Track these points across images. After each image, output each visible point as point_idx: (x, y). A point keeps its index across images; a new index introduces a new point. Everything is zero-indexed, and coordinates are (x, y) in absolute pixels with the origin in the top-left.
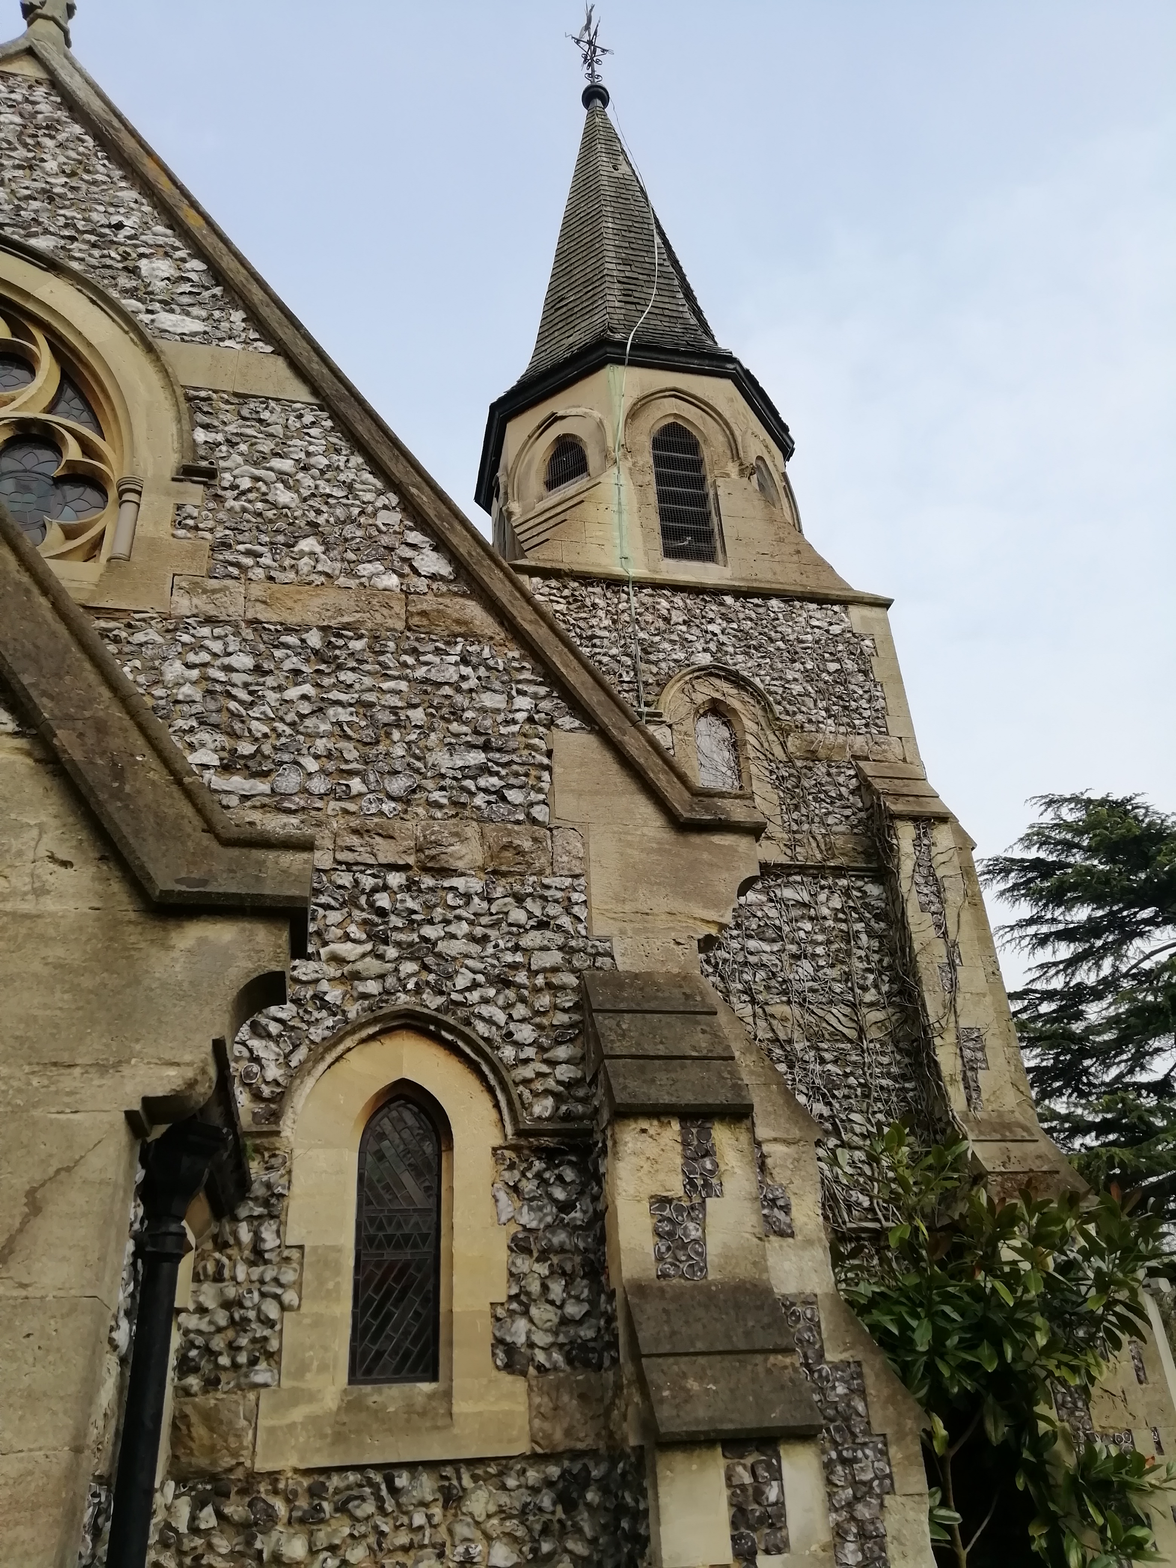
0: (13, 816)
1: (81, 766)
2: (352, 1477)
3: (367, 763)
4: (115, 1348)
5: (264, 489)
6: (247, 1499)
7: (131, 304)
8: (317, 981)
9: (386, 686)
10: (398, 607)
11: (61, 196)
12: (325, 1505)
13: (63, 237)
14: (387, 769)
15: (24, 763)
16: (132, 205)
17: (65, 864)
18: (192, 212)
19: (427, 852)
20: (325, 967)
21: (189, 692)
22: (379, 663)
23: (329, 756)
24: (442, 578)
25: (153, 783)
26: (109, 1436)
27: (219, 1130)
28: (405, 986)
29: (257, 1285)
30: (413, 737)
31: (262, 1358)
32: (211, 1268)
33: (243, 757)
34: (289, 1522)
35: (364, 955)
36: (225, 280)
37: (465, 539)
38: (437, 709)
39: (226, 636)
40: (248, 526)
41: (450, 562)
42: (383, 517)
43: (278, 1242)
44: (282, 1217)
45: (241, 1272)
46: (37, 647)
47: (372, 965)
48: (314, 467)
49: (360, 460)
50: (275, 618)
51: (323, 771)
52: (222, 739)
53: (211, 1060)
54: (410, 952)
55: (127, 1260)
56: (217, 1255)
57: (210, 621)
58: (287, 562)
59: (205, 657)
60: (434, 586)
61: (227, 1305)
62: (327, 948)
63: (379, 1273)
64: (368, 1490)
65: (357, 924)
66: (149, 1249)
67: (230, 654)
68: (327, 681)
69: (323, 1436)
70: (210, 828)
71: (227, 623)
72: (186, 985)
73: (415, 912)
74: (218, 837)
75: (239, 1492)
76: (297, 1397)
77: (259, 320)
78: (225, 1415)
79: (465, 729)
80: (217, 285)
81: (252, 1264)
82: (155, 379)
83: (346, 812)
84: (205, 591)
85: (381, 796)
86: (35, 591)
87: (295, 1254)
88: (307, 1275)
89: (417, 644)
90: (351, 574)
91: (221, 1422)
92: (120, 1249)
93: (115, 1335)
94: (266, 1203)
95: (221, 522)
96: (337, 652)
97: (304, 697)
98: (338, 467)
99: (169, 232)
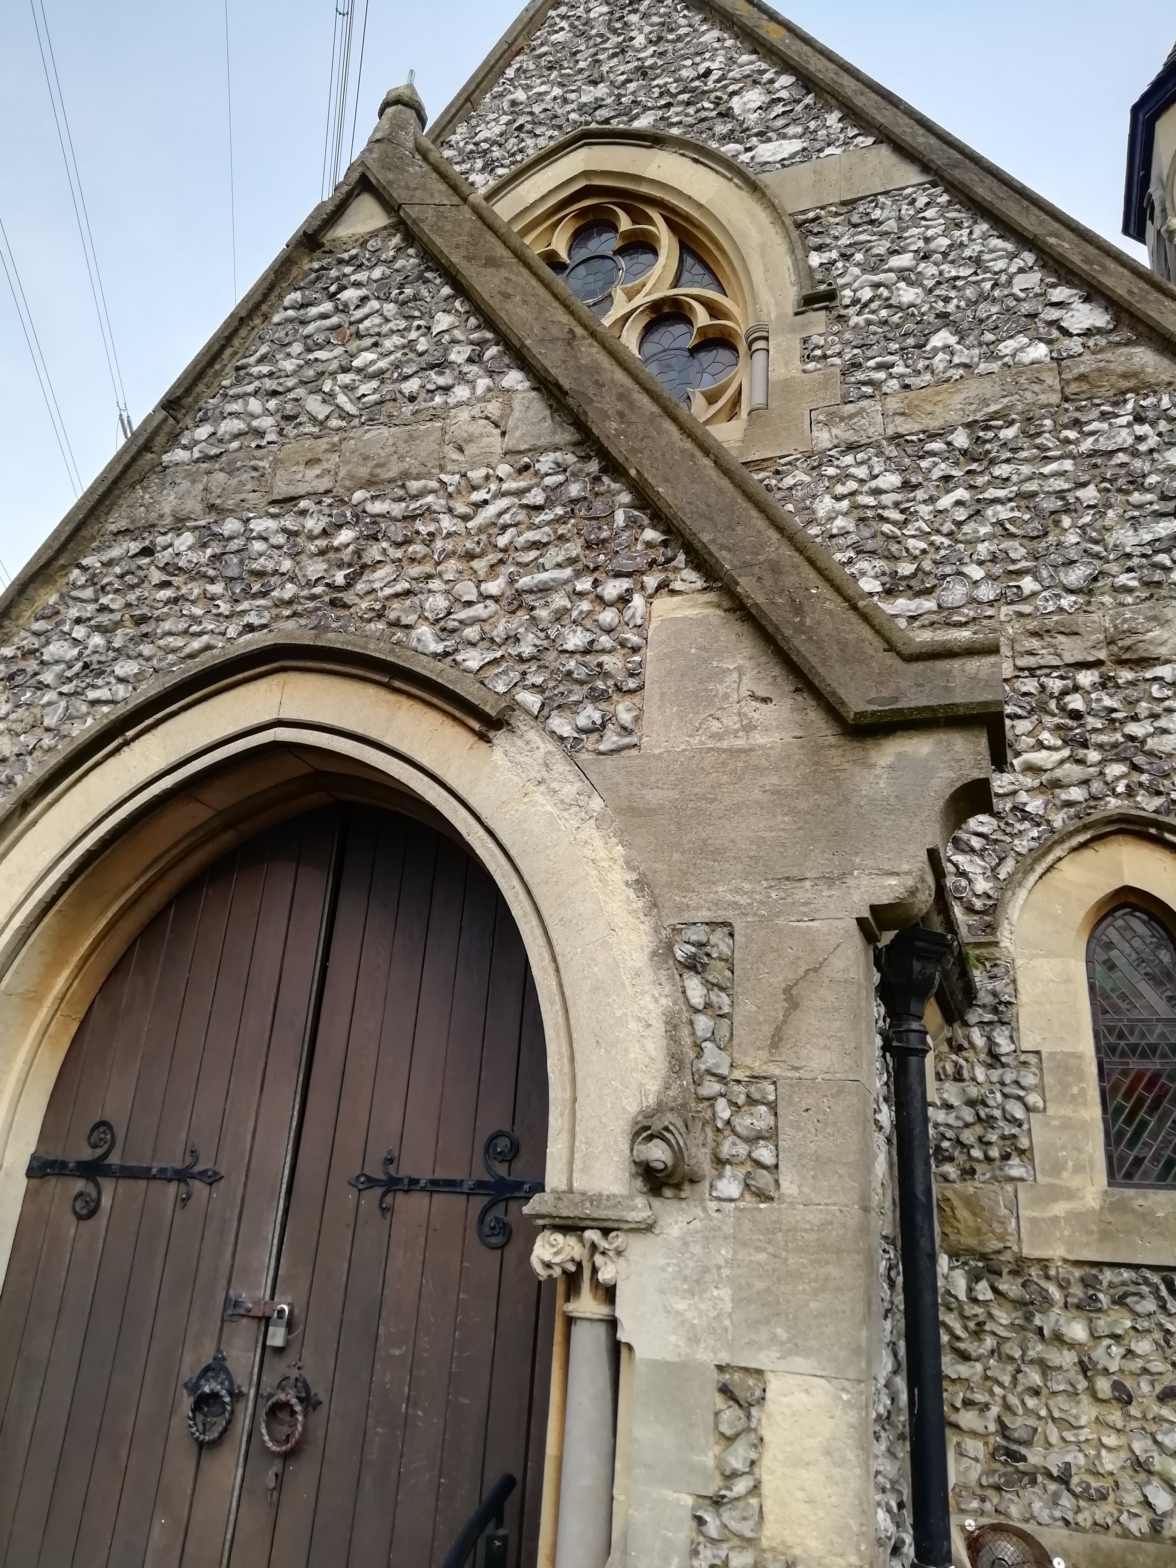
0: (715, 664)
1: (764, 608)
2: (1126, 1275)
3: (1037, 559)
4: (881, 1128)
5: (886, 293)
6: (1020, 1281)
7: (731, 148)
8: (1014, 793)
9: (1047, 470)
10: (1051, 380)
11: (652, 67)
12: (1101, 1296)
13: (660, 108)
14: (1060, 560)
15: (715, 615)
16: (716, 45)
17: (765, 700)
18: (773, 25)
19: (1120, 643)
20: (1021, 778)
21: (842, 524)
22: (1037, 447)
23: (994, 559)
24: (1099, 331)
25: (831, 613)
26: (888, 1204)
27: (943, 937)
28: (1113, 790)
29: (998, 1086)
30: (1087, 519)
31: (1014, 1154)
32: (950, 1069)
33: (906, 578)
34: (1066, 1306)
35: (1062, 762)
36: (816, 84)
37: (1121, 277)
38: (1110, 481)
39: (870, 459)
40: (874, 338)
41: (1106, 309)
42: (1020, 283)
43: (1013, 1047)
44: (1013, 1024)
45: (980, 1073)
46: (708, 506)
47: (1073, 771)
48: (935, 252)
49: (985, 227)
50: (917, 427)
51: (989, 577)
52: (880, 564)
53: (928, 869)
54: (1113, 753)
55: (878, 1053)
56: (954, 1057)
57: (852, 448)
58: (921, 365)
59: (852, 485)
60: (1091, 343)
61: (971, 1103)
62: (1020, 759)
63: (1128, 1081)
64: (1145, 1289)
65: (1050, 730)
66: (895, 1044)
67: (876, 477)
68: (980, 481)
69: (1090, 1233)
70: (891, 647)
71: (868, 445)
72: (892, 800)
73: (1115, 710)
74: (899, 654)
75: (1010, 1272)
76: (1056, 1194)
77: (855, 113)
78: (985, 1202)
79: (1149, 497)
80: (808, 94)
81: (990, 1066)
82: (763, 216)
83: (1020, 615)
84: (842, 419)
85: (1057, 591)
86: (698, 454)
87: (1033, 1059)
88: (1048, 1079)
89: (1078, 415)
90: (991, 356)
91: (983, 1208)
92: (872, 1043)
93: (878, 1117)
94: (995, 1010)
95: (847, 343)
96: (988, 446)
97: (959, 503)
98: (961, 244)
99: (754, 57)
